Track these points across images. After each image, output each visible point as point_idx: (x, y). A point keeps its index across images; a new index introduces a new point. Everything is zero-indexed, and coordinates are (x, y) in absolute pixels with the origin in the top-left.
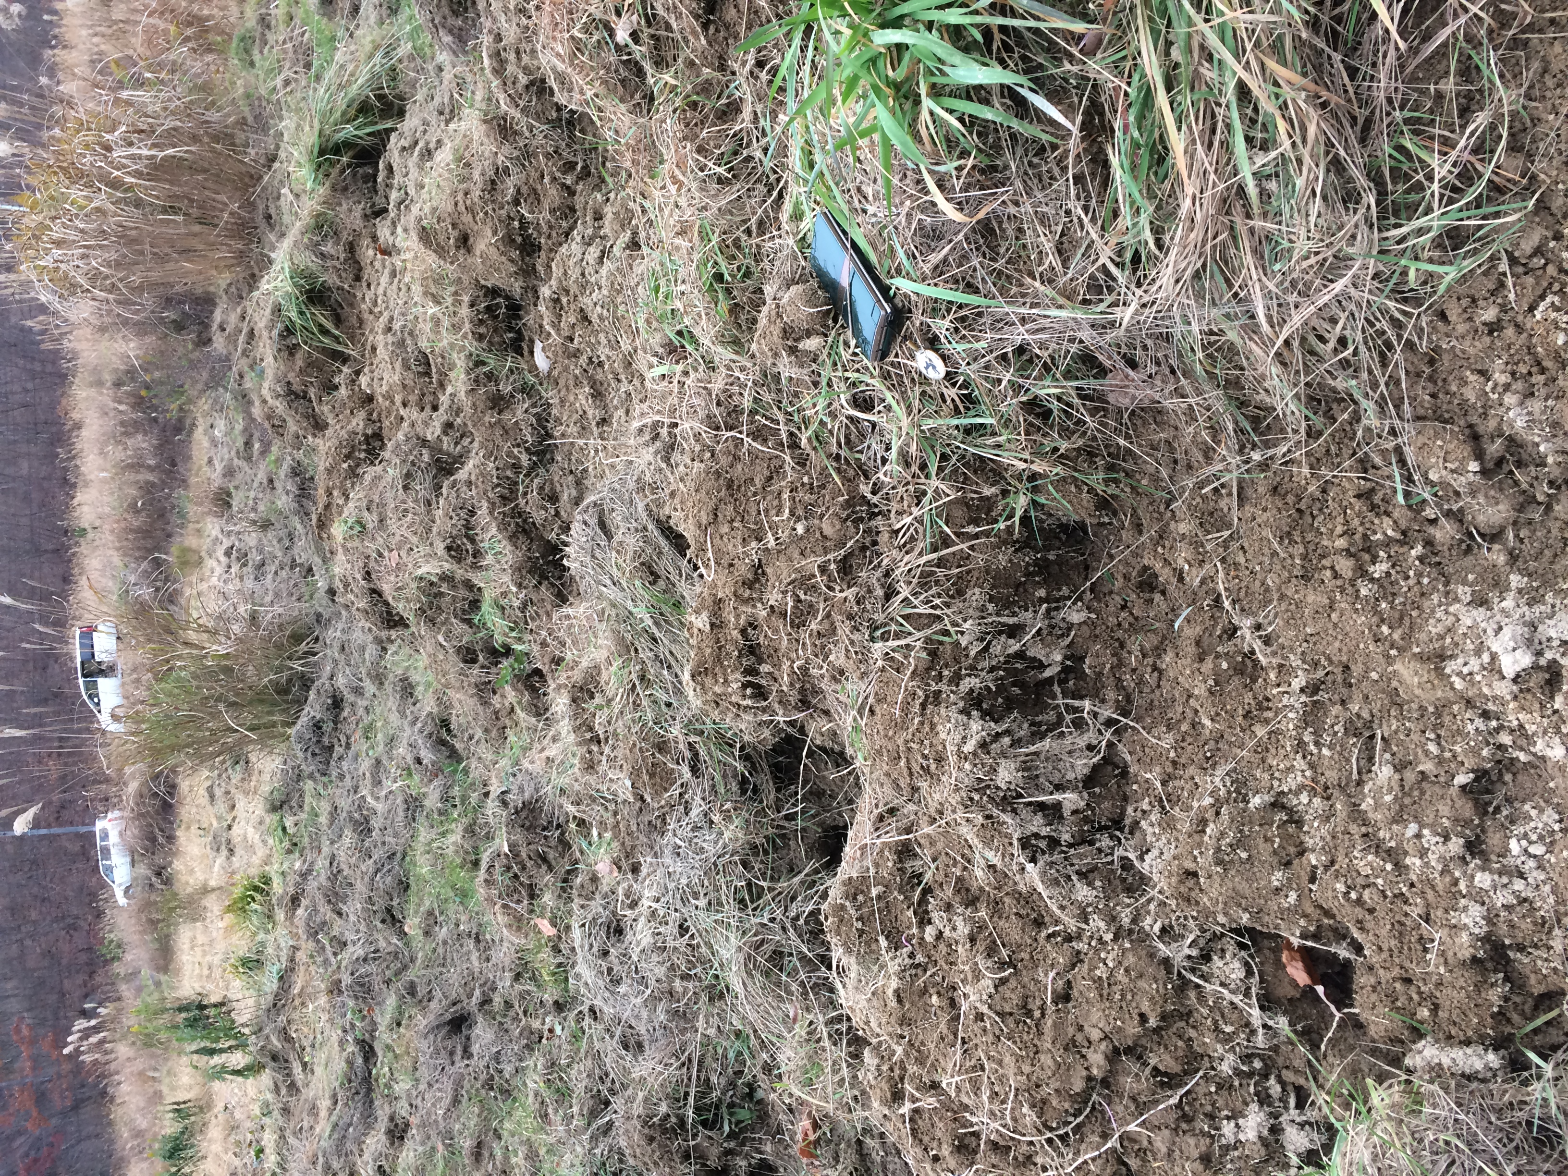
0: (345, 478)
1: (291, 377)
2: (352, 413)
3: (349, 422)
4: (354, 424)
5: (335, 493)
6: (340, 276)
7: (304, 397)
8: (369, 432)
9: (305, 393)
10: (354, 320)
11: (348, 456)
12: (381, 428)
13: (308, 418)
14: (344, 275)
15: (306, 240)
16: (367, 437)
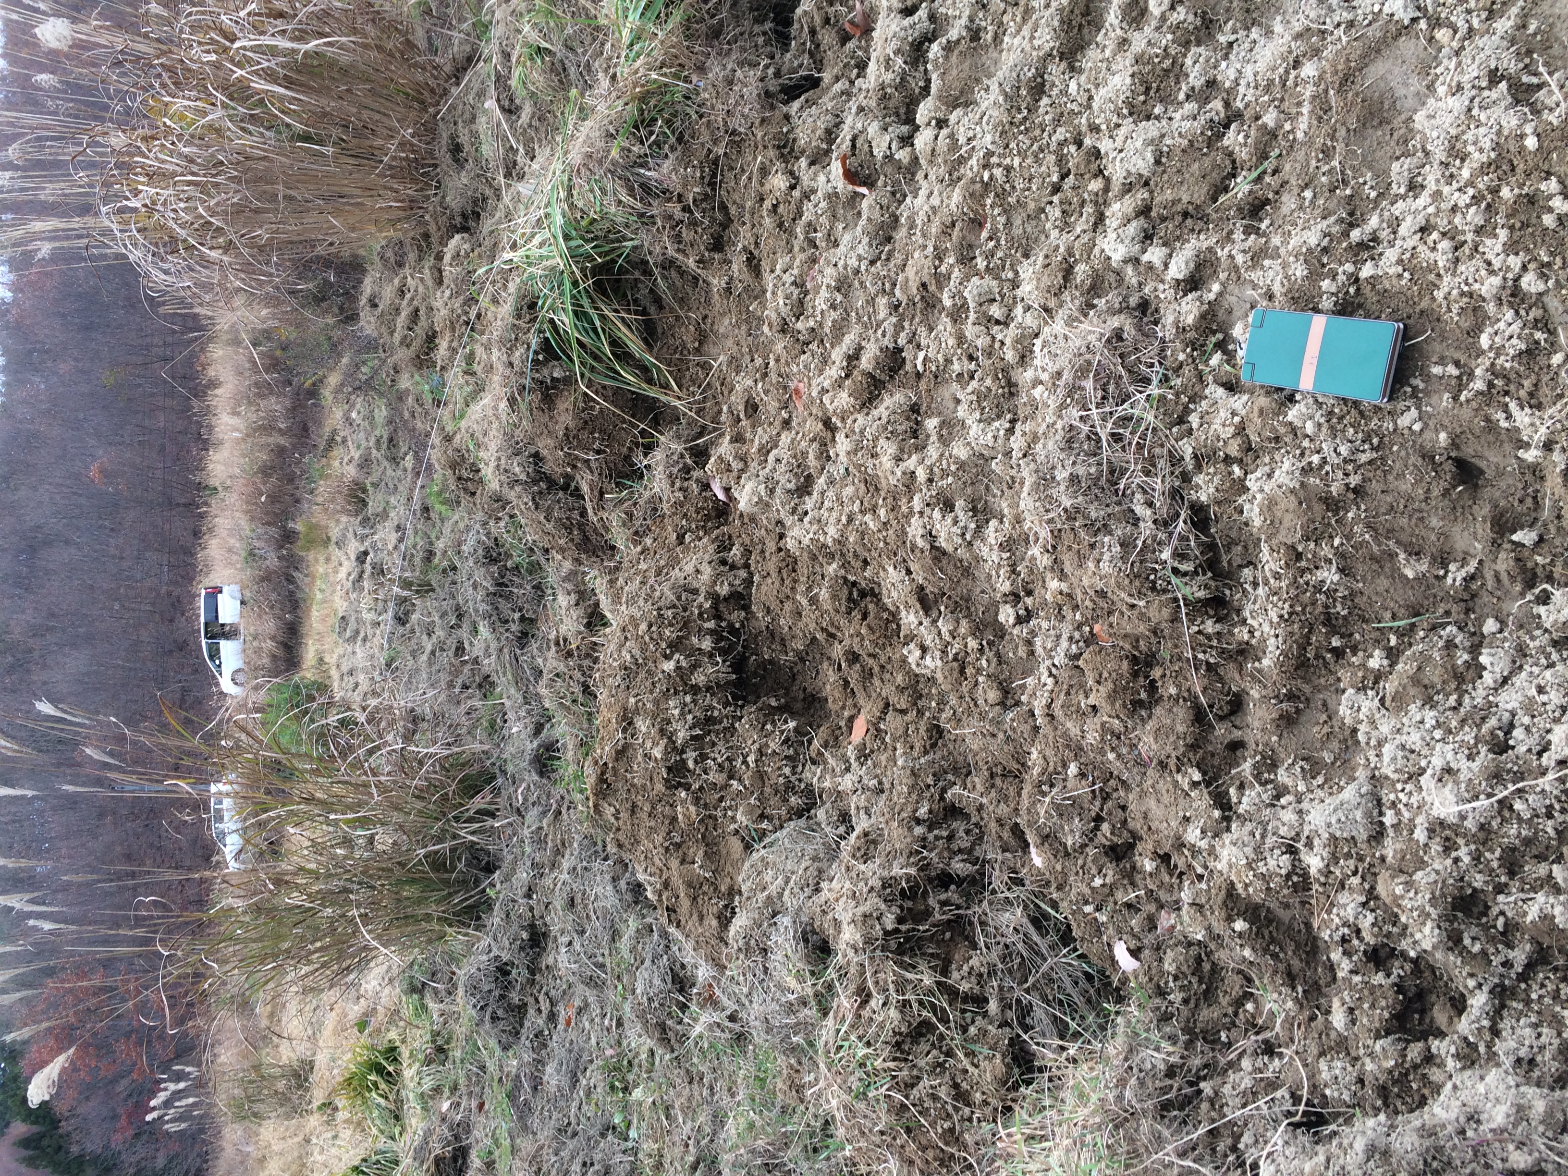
0: (666, 694)
1: (545, 445)
2: (681, 539)
3: (674, 562)
4: (689, 568)
5: (642, 725)
6: (678, 239)
7: (565, 488)
8: (723, 590)
9: (569, 478)
10: (688, 336)
11: (675, 646)
12: (749, 582)
13: (569, 529)
14: (687, 235)
15: (614, 153)
16: (715, 598)
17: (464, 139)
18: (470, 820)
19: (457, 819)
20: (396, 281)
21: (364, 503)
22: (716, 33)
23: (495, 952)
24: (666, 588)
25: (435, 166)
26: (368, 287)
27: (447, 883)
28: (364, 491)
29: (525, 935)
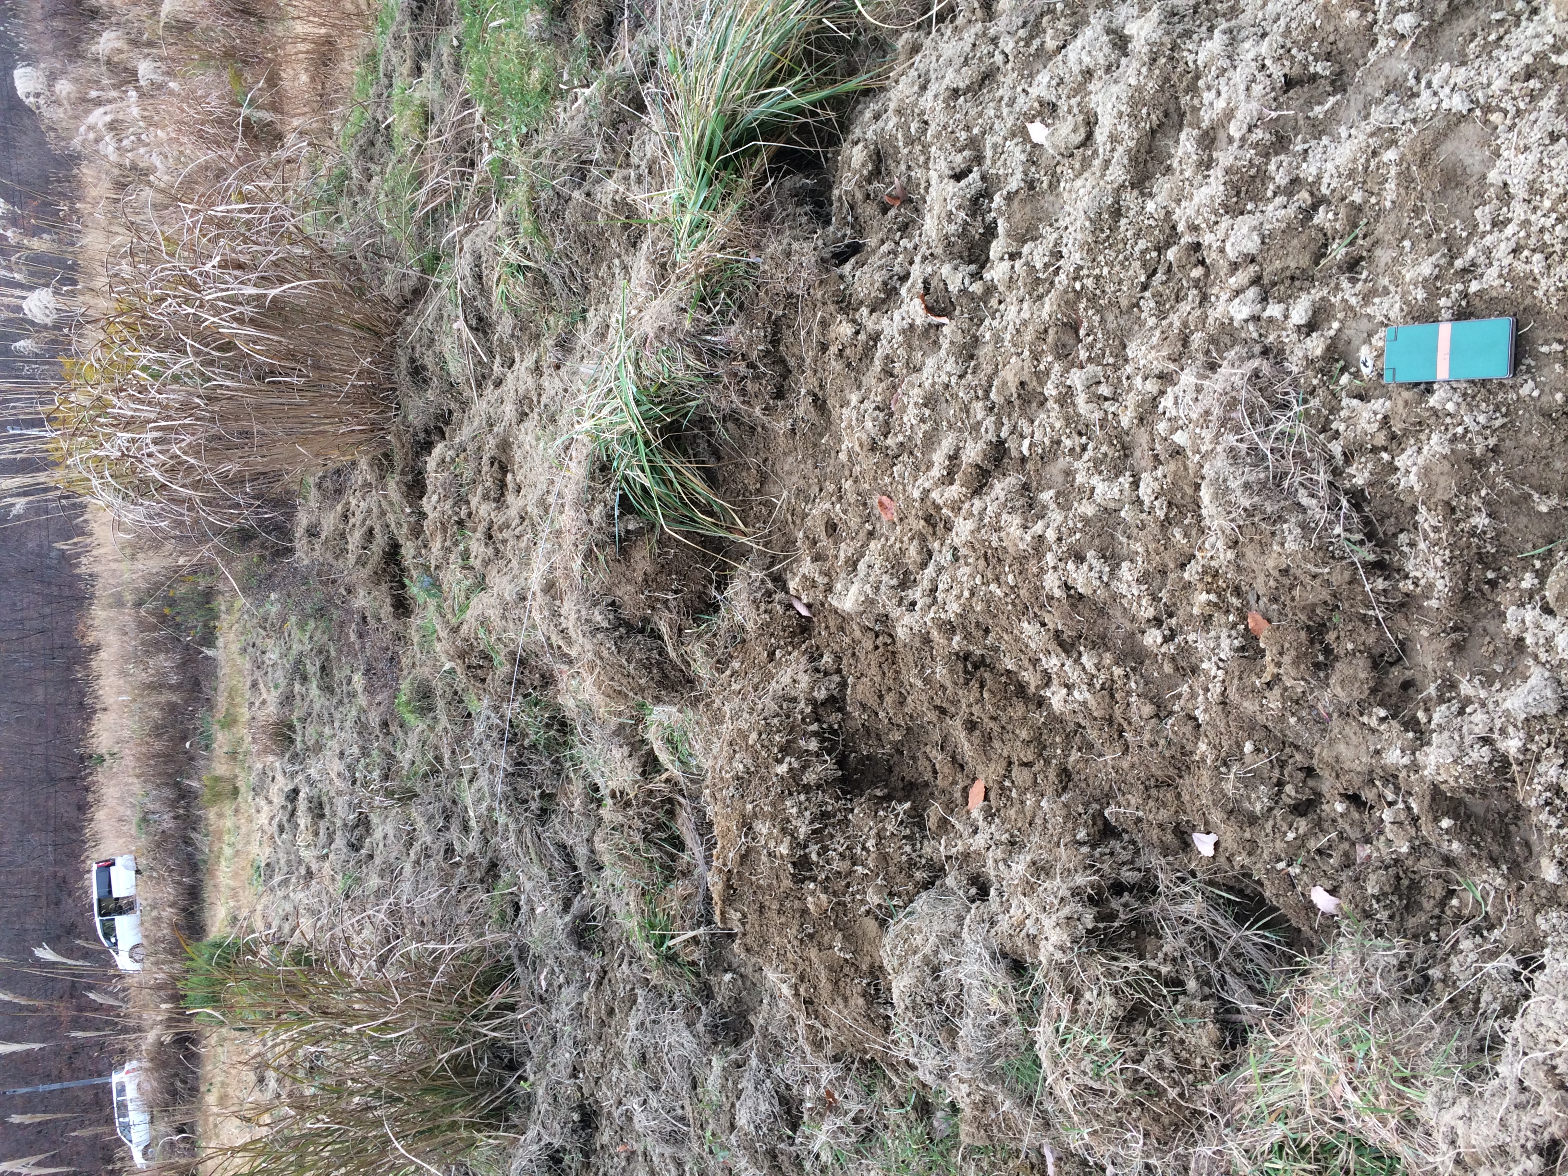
1: (625, 593)
9: (646, 620)
17: (429, 361)
18: (490, 1016)
19: (475, 1017)
20: (339, 508)
21: (292, 741)
22: (767, 216)
23: (546, 1139)
24: (767, 700)
25: (394, 390)
26: (303, 519)
27: (471, 1087)
28: (291, 727)
29: (576, 1117)
